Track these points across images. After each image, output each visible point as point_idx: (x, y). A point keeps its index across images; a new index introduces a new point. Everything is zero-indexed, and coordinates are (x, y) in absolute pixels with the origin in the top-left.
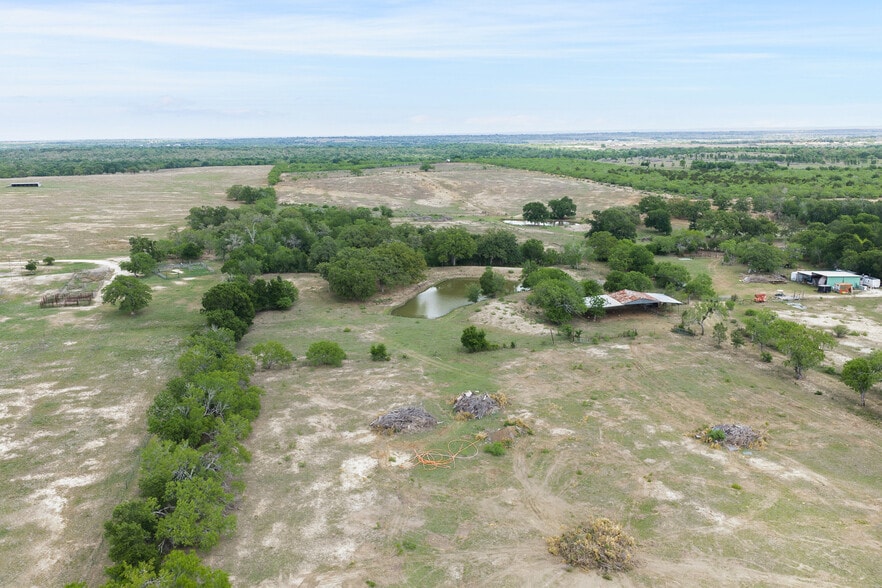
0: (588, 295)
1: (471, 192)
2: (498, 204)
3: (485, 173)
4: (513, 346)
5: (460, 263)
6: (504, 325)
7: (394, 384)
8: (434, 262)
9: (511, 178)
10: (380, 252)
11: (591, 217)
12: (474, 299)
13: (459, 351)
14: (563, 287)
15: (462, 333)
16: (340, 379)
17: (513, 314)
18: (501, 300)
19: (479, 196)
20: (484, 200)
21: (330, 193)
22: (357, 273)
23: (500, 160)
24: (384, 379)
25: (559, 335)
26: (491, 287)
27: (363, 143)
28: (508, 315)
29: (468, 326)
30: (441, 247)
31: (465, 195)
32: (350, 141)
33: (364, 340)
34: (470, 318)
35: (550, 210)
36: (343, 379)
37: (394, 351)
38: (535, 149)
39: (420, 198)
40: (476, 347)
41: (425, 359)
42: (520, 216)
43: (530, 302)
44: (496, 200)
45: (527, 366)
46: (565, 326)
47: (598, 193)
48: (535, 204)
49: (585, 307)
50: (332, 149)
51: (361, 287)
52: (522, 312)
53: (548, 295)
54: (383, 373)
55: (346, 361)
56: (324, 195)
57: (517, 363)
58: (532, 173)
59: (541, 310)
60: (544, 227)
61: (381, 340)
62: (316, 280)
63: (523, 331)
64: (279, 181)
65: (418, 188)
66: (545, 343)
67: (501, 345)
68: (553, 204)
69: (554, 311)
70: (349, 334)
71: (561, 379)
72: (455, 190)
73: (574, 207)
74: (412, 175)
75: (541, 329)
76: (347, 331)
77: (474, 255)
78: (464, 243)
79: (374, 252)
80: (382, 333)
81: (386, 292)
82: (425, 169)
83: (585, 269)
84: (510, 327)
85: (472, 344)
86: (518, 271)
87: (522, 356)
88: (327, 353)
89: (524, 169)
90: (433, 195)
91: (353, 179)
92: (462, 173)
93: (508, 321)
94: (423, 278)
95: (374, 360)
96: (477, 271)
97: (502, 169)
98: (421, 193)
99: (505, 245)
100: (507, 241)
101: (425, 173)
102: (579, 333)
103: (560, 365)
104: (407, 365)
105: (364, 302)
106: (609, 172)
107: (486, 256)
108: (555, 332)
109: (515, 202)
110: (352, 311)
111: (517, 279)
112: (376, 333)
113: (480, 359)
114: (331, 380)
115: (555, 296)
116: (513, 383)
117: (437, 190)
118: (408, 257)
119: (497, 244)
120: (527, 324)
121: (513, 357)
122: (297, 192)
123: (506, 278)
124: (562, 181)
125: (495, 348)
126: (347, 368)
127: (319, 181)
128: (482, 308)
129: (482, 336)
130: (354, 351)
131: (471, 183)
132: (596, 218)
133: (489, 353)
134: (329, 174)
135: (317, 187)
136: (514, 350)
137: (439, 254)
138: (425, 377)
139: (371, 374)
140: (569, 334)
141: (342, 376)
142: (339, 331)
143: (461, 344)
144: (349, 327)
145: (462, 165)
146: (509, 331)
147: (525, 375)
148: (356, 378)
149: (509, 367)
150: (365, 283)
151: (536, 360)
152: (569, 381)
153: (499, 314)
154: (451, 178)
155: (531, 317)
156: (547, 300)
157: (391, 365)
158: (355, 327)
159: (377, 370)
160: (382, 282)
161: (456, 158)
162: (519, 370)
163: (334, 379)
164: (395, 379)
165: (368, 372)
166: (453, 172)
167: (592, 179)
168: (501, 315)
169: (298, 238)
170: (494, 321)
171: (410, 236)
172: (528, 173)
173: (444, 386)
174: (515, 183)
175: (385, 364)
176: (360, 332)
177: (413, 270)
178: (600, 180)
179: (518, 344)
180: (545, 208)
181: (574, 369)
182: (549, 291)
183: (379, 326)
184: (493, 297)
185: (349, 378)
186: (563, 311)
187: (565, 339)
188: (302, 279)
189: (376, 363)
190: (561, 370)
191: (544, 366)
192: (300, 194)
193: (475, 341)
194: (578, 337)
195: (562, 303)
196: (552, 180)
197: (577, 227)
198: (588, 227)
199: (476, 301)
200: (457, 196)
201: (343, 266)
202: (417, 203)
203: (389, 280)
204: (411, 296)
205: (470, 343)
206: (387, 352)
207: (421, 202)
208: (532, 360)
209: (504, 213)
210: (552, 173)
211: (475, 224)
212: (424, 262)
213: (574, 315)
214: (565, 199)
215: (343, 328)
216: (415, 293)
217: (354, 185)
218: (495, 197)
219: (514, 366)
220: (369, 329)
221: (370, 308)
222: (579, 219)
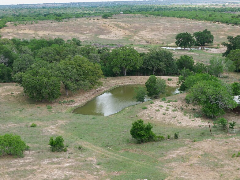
0: (236, 94)
1: (137, 30)
2: (157, 37)
3: (147, 19)
4: (176, 137)
5: (130, 73)
6: (167, 120)
7: (68, 173)
8: (110, 73)
9: (165, 22)
10: (65, 64)
11: (227, 42)
12: (141, 99)
13: (128, 142)
14: (216, 86)
15: (132, 126)
16: (19, 169)
17: (174, 111)
18: (164, 100)
19: (143, 32)
20: (147, 34)
21: (38, 32)
22: (45, 79)
23: (157, 12)
24: (60, 169)
25: (215, 127)
26: (155, 89)
27: (66, 6)
28: (170, 111)
29: (136, 120)
30: (115, 61)
31: (133, 32)
32: (58, 5)
33: (47, 134)
34: (138, 114)
35: (195, 39)
36: (22, 169)
37: (72, 142)
38: (179, 8)
39: (101, 34)
40: (144, 138)
41: (99, 150)
42: (174, 44)
43: (187, 101)
44: (155, 35)
45: (190, 155)
46: (220, 119)
47: (226, 30)
48: (184, 34)
49: (235, 104)
50: (46, 10)
51: (48, 91)
52: (182, 109)
53: (204, 93)
54: (60, 163)
55: (28, 152)
56: (34, 34)
57: (180, 152)
58: (179, 19)
59: (196, 107)
60: (191, 51)
61: (61, 133)
62: (16, 88)
63: (184, 124)
64: (4, 26)
65: (101, 29)
66: (203, 134)
67: (165, 137)
68: (197, 35)
69: (210, 107)
70: (35, 128)
71: (222, 166)
72: (126, 29)
73: (212, 37)
74: (96, 21)
75: (200, 123)
76: (34, 126)
77: (141, 68)
78: (133, 58)
79: (60, 64)
80: (62, 127)
81: (70, 95)
82: (106, 17)
83: (226, 77)
84: (173, 121)
85: (140, 136)
86: (175, 79)
87: (185, 145)
88: (10, 145)
89: (174, 17)
90: (111, 32)
91: (55, 24)
92: (131, 19)
93: (170, 116)
94: (100, 84)
95: (53, 151)
96: (142, 80)
97: (159, 17)
98: (102, 31)
99: (164, 59)
100: (166, 56)
101: (105, 20)
102: (233, 125)
103: (219, 154)
104: (81, 155)
105: (51, 103)
106: (232, 17)
107: (150, 68)
108: (212, 124)
109: (169, 36)
110: (41, 110)
111: (175, 85)
112: (58, 127)
113: (147, 149)
114: (12, 169)
115: (210, 94)
116: (179, 171)
117: (114, 29)
118: (87, 67)
119: (158, 59)
120: (187, 118)
121: (177, 146)
122: (16, 32)
123: (167, 84)
124: (201, 23)
125: (161, 139)
126: (29, 158)
127: (32, 25)
128: (148, 106)
129: (149, 128)
130: (37, 143)
131: (137, 25)
132: (230, 41)
133: (156, 144)
134: (40, 22)
135: (30, 29)
136: (178, 140)
137: (113, 67)
138: (98, 167)
139: (48, 164)
140: (224, 126)
141: (22, 166)
142: (26, 126)
143: (130, 136)
144: (36, 123)
145: (131, 15)
146: (172, 125)
147: (189, 164)
148: (34, 168)
149: (174, 156)
150: (52, 88)
151: (198, 149)
152: (230, 168)
153: (162, 110)
154: (123, 22)
155: (190, 113)
156: (203, 98)
157: (68, 156)
158: (41, 123)
159: (54, 160)
160: (67, 87)
161: (126, 12)
162: (183, 159)
163: (14, 169)
164: (70, 168)
165: (46, 162)
166: (125, 19)
167: (222, 22)
168: (164, 111)
169: (6, 58)
170: (159, 116)
171: (91, 54)
172: (176, 19)
173: (114, 174)
174: (168, 24)
175: (63, 154)
176: (45, 126)
177: (92, 78)
178: (226, 22)
179: (180, 135)
180: (191, 37)
181: (233, 156)
182: (205, 90)
183: (61, 122)
184: (156, 98)
185: (28, 168)
186: (217, 107)
187: (221, 130)
188: (5, 87)
189: (55, 154)
190: (221, 157)
191: (205, 154)
192: (18, 34)
193: (143, 133)
194: (232, 128)
195: (216, 100)
196: (194, 22)
197: (214, 51)
198: (225, 49)
199: (143, 101)
200: (128, 33)
201: (34, 75)
202: (99, 37)
203: (71, 85)
204: (90, 99)
205: (138, 135)
206: (64, 144)
207: (102, 37)
208: (194, 149)
209: (161, 42)
210: (193, 18)
211: (140, 49)
212: (101, 72)
213: (226, 110)
214: (206, 31)
215: (31, 124)
216: (93, 96)
217: (55, 28)
218: (155, 33)
219: (178, 155)
220: (52, 124)
221: (55, 108)
222: (216, 46)
